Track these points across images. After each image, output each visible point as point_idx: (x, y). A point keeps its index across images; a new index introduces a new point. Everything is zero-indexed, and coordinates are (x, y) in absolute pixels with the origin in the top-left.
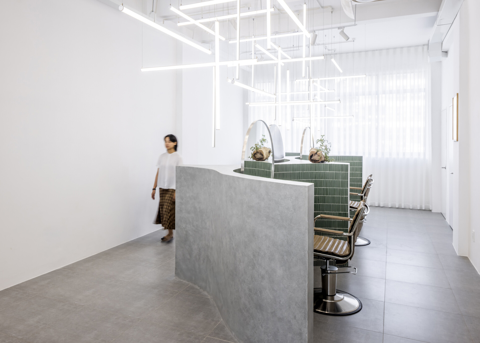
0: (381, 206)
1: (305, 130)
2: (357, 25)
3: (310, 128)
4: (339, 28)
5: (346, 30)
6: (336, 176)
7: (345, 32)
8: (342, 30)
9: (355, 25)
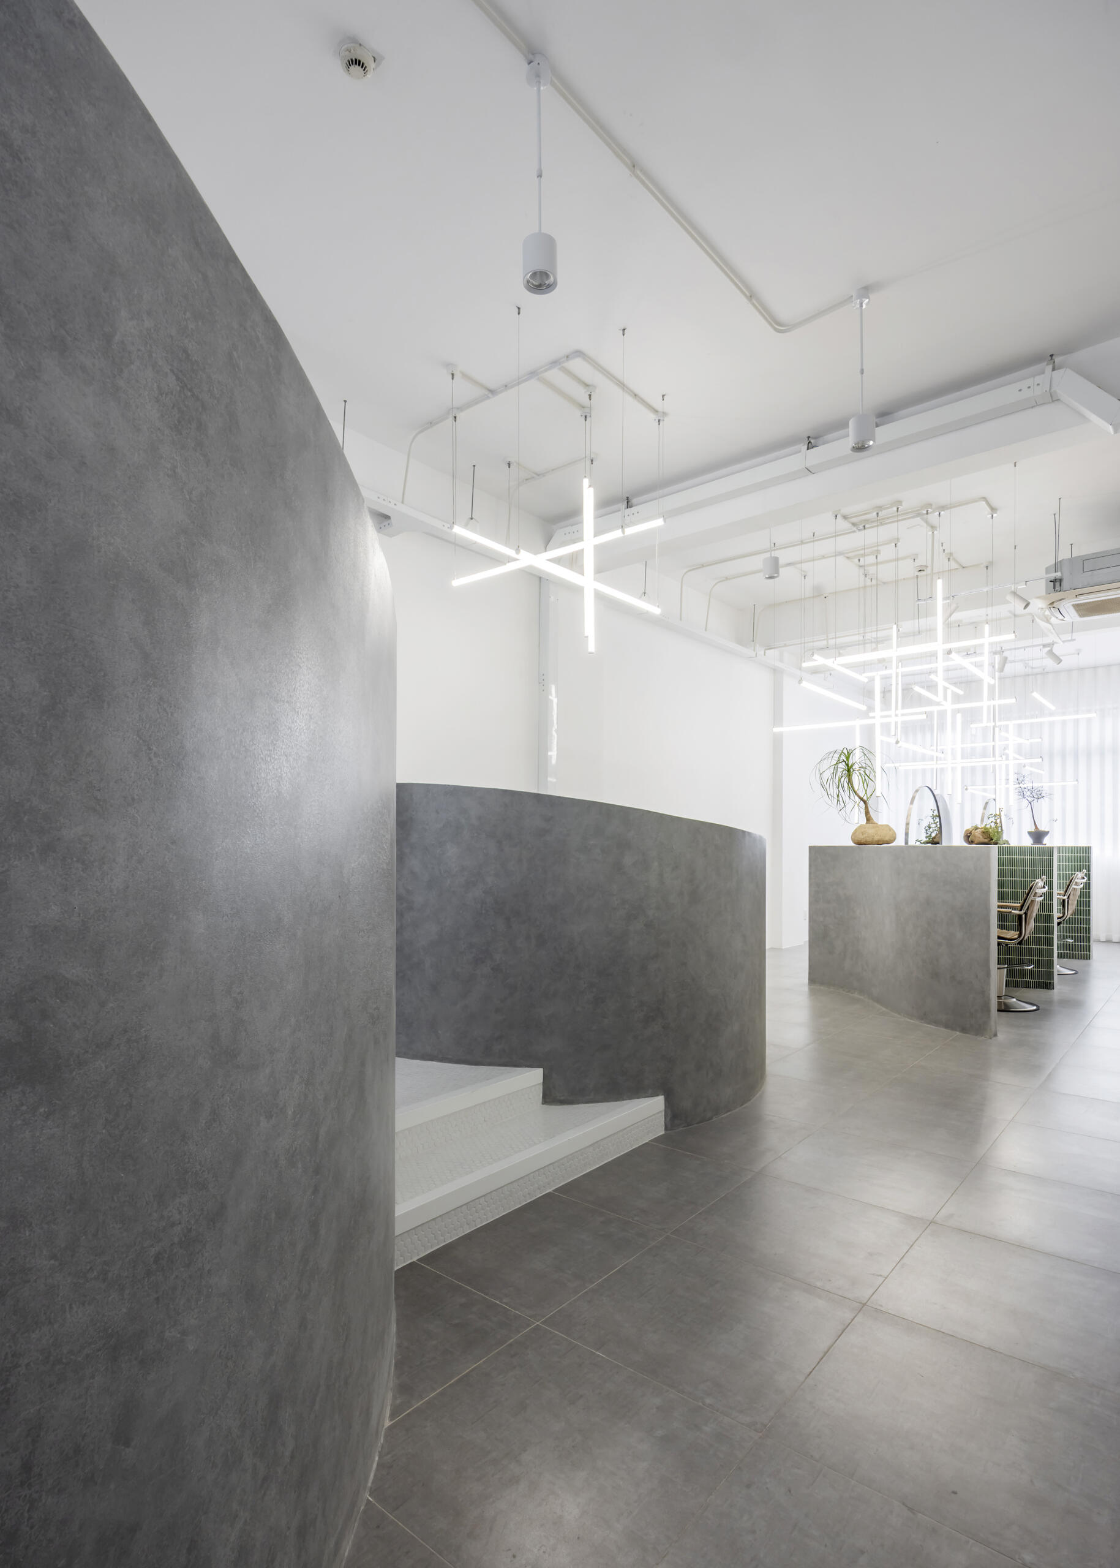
0: (1114, 941)
1: (987, 803)
2: (1075, 640)
3: (995, 800)
4: (1044, 646)
5: (1056, 650)
6: (1035, 863)
7: (1054, 651)
8: (1049, 649)
9: (1073, 640)
